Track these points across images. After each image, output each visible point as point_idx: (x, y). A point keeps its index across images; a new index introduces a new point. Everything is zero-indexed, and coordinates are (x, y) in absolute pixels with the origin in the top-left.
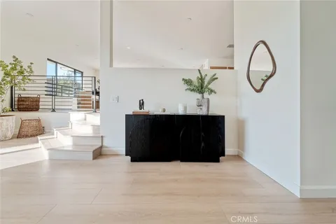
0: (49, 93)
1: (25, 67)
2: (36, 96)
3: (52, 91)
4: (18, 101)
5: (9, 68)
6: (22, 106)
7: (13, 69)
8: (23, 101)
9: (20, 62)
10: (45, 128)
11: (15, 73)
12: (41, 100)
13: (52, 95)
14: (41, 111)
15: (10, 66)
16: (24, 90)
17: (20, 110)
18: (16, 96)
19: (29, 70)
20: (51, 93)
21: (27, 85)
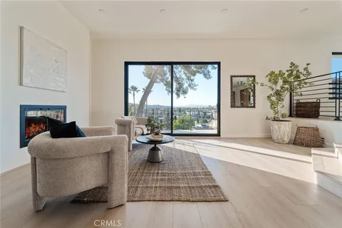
0: (331, 96)
1: (301, 70)
2: (315, 100)
3: (336, 93)
4: (297, 107)
5: (285, 75)
6: (299, 113)
7: (290, 76)
8: (301, 106)
9: (297, 67)
10: (326, 140)
11: (291, 79)
12: (321, 105)
13: (336, 98)
14: (321, 119)
15: (287, 73)
16: (301, 95)
17: (298, 116)
18: (295, 102)
19: (305, 73)
20: (334, 96)
21: (303, 89)
